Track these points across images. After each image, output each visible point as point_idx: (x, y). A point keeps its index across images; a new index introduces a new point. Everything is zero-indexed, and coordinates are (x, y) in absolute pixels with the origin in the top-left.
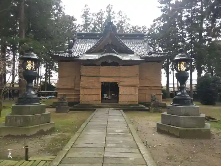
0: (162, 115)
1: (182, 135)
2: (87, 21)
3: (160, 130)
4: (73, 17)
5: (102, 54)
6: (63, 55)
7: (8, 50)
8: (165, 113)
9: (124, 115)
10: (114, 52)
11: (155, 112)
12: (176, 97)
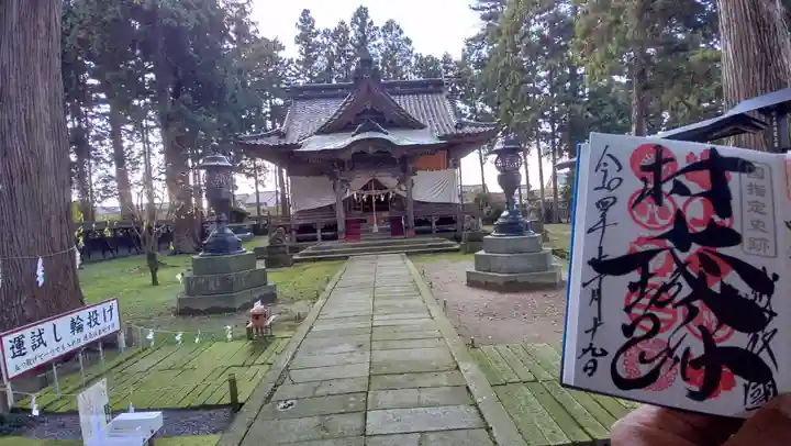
0: (477, 257)
1: (511, 287)
2: (312, 51)
3: (473, 282)
4: (275, 42)
5: (353, 136)
6: (265, 143)
7: (128, 131)
8: (482, 253)
9: (409, 262)
10: (379, 130)
11: (467, 253)
12: (500, 220)
